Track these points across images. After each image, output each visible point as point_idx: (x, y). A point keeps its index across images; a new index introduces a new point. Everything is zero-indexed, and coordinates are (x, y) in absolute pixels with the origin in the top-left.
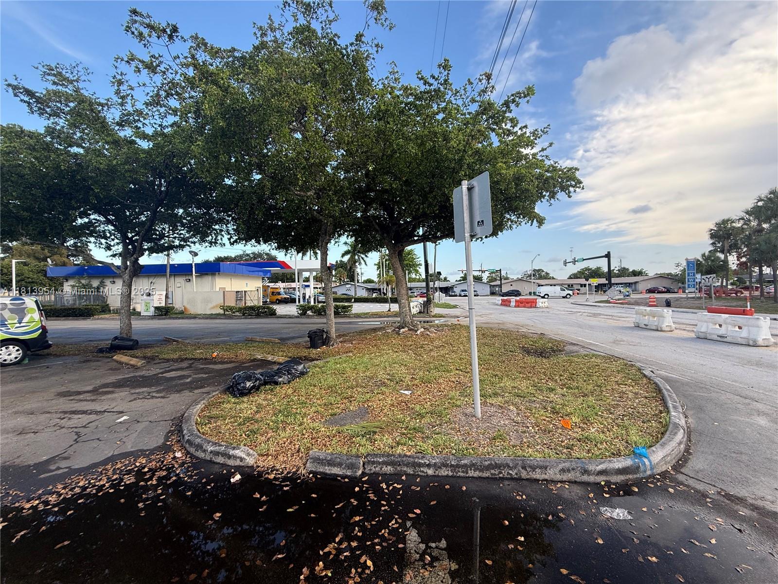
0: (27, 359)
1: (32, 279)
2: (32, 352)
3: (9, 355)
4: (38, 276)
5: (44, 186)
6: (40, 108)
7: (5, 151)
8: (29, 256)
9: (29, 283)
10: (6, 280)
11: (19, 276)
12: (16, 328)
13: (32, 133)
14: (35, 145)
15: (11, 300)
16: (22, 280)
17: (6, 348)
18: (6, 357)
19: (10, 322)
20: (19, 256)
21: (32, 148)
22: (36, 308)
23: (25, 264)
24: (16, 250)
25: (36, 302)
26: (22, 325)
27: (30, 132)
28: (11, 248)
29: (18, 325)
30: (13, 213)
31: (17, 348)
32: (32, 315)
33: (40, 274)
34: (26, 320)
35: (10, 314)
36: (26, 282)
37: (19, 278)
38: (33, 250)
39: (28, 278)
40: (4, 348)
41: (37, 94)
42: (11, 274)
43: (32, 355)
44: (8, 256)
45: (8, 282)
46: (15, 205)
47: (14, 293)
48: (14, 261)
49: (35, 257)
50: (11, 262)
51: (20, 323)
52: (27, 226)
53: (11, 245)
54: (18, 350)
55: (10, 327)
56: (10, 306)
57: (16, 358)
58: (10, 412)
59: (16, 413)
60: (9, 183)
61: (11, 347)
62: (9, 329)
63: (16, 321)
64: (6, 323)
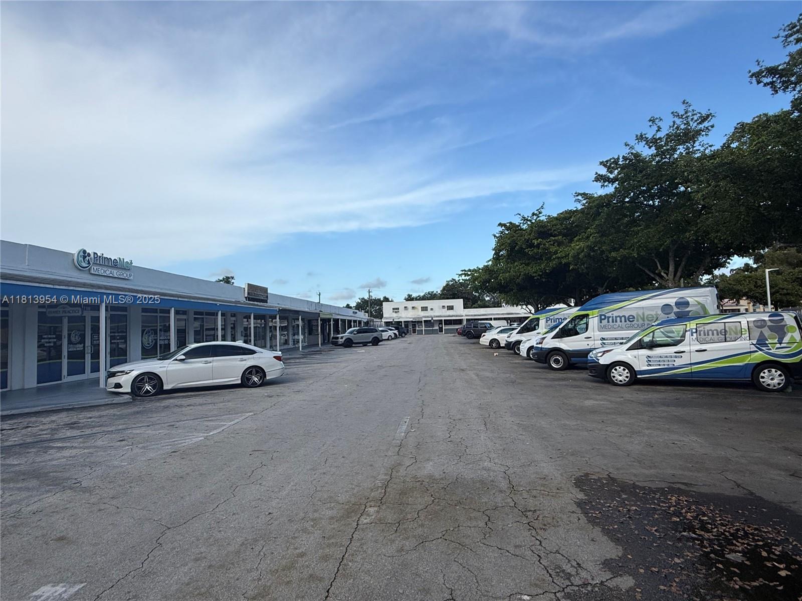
0: (790, 387)
1: (787, 290)
2: (795, 379)
3: (772, 379)
4: (792, 285)
5: (796, 174)
6: (784, 82)
7: (754, 150)
8: (782, 264)
9: (784, 294)
10: (761, 293)
11: (773, 288)
12: (777, 348)
13: (778, 116)
14: (783, 128)
15: (769, 316)
16: (778, 292)
17: (769, 371)
18: (770, 382)
19: (770, 341)
20: (772, 264)
21: (780, 134)
22: (796, 326)
23: (778, 273)
24: (768, 257)
25: (796, 318)
26: (783, 345)
27: (776, 116)
28: (762, 256)
29: (778, 345)
30: (765, 216)
31: (779, 372)
32: (792, 334)
33: (795, 284)
34: (786, 339)
35: (770, 333)
36: (781, 294)
37: (773, 290)
38: (784, 254)
39: (783, 289)
40: (767, 370)
41: (780, 68)
42: (766, 286)
43: (795, 383)
44: (761, 266)
45: (763, 296)
46: (766, 207)
47: (770, 307)
48: (767, 270)
49: (787, 262)
50: (764, 272)
51: (780, 343)
52: (779, 228)
53: (762, 253)
54: (780, 375)
55: (770, 347)
56: (769, 324)
57: (779, 384)
58: (779, 445)
59: (786, 449)
60: (760, 184)
61: (773, 370)
62: (770, 349)
63: (776, 341)
64: (767, 342)
